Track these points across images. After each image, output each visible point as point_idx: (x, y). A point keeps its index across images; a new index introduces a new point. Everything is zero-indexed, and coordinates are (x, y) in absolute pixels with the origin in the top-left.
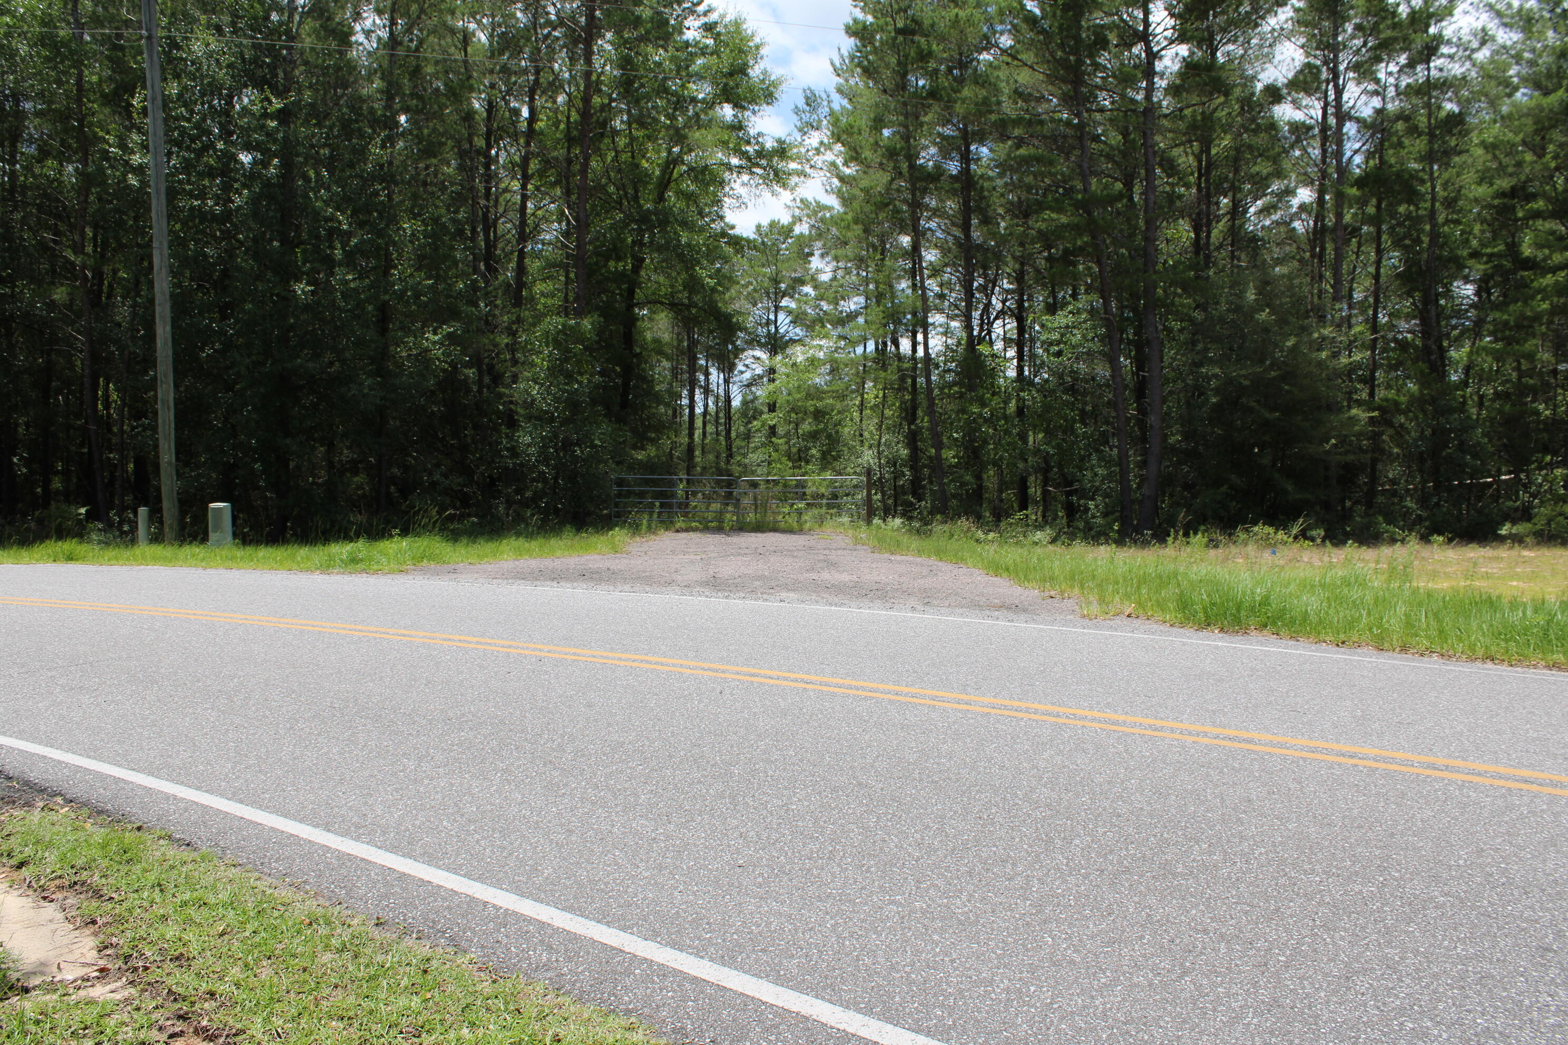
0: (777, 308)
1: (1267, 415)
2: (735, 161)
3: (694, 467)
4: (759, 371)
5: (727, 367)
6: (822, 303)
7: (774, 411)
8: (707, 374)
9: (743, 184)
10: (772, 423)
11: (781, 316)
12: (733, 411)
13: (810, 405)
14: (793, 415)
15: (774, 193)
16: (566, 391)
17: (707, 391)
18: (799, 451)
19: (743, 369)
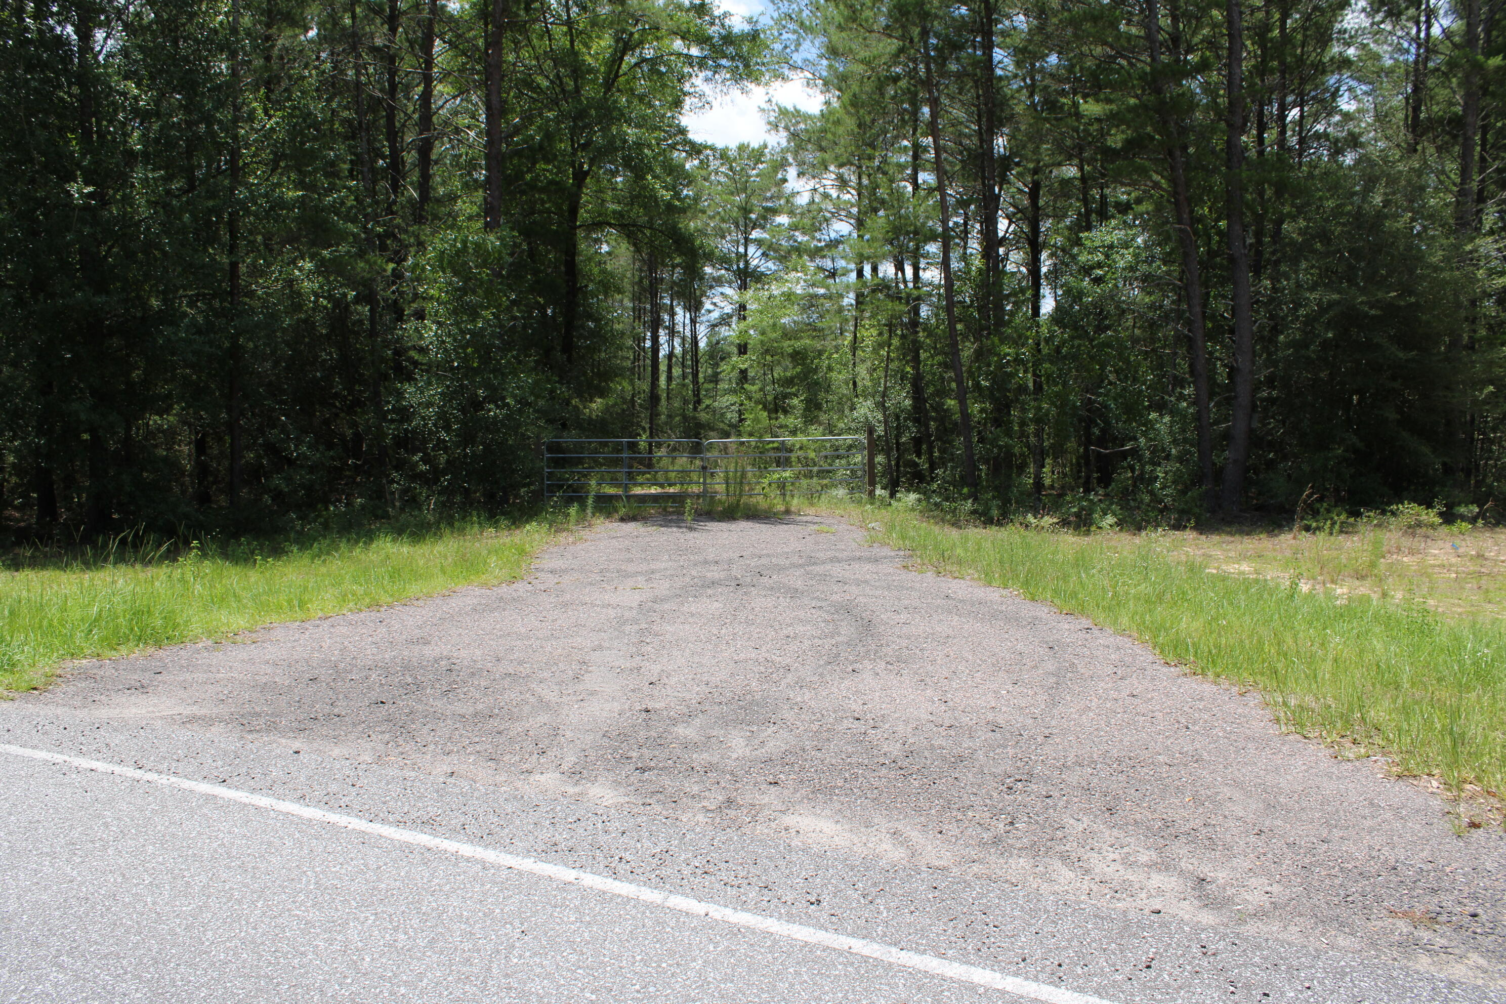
0: (747, 241)
1: (1401, 355)
2: (695, 51)
3: (658, 415)
4: (728, 309)
5: (694, 306)
6: (797, 234)
7: (745, 353)
8: (673, 314)
9: (707, 80)
10: (743, 367)
11: (751, 250)
12: (700, 355)
13: (788, 346)
14: (768, 358)
15: (743, 91)
16: (470, 332)
17: (672, 332)
18: (775, 398)
19: (711, 307)
